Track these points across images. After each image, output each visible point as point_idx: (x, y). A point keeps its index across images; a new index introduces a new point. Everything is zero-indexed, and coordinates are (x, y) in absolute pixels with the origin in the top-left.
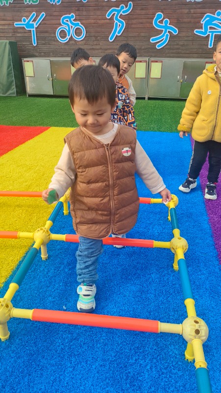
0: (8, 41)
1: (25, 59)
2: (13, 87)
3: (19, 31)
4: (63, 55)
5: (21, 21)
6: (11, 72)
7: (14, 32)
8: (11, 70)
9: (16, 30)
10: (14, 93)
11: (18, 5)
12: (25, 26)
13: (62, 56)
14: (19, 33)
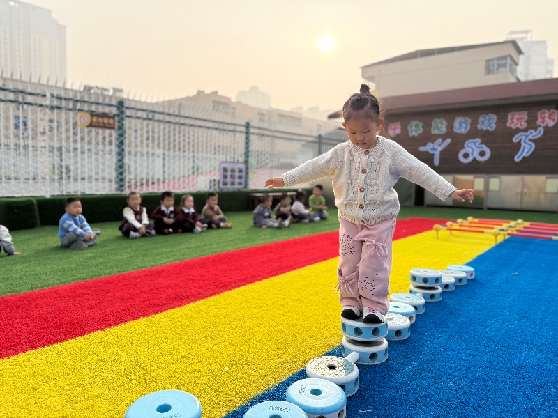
2: (412, 199)
5: (425, 145)
12: (429, 150)
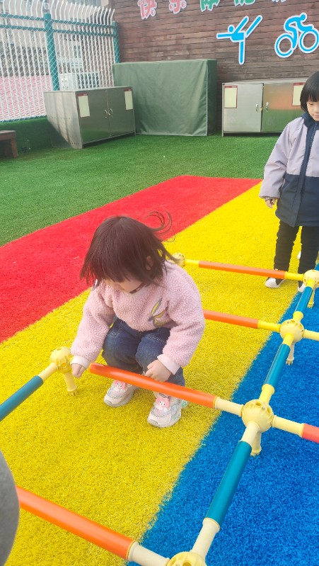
0: (206, 60)
1: (227, 84)
2: (204, 124)
3: (221, 44)
4: (281, 75)
5: (226, 30)
6: (204, 103)
7: (215, 47)
8: (205, 100)
9: (217, 44)
10: (204, 132)
11: (225, 8)
12: (230, 37)
13: (280, 77)
14: (221, 47)
